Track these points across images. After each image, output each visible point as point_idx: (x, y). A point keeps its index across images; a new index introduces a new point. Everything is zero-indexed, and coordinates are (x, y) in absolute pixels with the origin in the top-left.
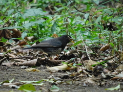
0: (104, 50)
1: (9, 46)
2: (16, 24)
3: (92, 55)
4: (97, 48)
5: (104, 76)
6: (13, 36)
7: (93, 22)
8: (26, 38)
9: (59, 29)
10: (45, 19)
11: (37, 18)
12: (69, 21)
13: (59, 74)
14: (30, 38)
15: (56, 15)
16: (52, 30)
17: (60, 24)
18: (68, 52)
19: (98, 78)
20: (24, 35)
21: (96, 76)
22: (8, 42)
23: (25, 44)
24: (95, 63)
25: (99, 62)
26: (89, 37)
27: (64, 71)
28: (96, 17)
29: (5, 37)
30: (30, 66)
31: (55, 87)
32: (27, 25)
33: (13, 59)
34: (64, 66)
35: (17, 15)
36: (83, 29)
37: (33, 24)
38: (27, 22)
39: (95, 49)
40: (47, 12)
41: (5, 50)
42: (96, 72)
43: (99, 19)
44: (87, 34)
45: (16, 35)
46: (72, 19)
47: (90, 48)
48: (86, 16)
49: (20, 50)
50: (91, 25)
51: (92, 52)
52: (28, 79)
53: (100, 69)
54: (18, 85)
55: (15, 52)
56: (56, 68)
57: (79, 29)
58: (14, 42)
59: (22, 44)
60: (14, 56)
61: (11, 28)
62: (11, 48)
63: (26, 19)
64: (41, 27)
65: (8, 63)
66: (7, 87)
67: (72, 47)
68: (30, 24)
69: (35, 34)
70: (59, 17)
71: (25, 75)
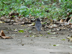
1: (15, 18)
2: (18, 11)
3: (42, 21)
4: (43, 18)
5: (46, 27)
7: (42, 10)
9: (31, 12)
11: (24, 9)
12: (34, 10)
13: (31, 27)
14: (22, 15)
15: (30, 8)
16: (29, 13)
17: (31, 11)
18: (34, 20)
19: (44, 28)
20: (20, 14)
21: (43, 27)
22: (15, 17)
23: (20, 17)
24: (43, 23)
25: (44, 23)
26: (41, 15)
27: (33, 26)
28: (43, 8)
29: (14, 15)
30: (22, 24)
31: (30, 31)
33: (16, 22)
34: (33, 24)
35: (18, 8)
36: (39, 12)
37: (23, 11)
41: (14, 19)
44: (40, 14)
45: (18, 14)
47: (41, 18)
48: (40, 8)
49: (19, 19)
50: (41, 11)
51: (42, 20)
52: (21, 28)
53: (44, 25)
54: (18, 30)
55: (17, 20)
56: (30, 25)
57: (37, 12)
60: (17, 21)
61: (16, 12)
62: (16, 19)
63: (21, 9)
64: (26, 12)
66: (15, 31)
67: (35, 18)
68: (22, 11)
69: (24, 14)
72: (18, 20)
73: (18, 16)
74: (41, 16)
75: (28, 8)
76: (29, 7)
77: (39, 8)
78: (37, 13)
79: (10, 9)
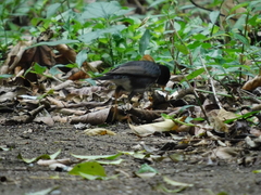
0: (252, 88)
1: (50, 80)
2: (65, 34)
3: (224, 100)
4: (235, 85)
5: (251, 143)
6: (58, 61)
7: (227, 30)
8: (85, 64)
9: (155, 46)
10: (127, 24)
11: (108, 21)
12: (177, 27)
13: (156, 140)
14: (93, 64)
15: (149, 16)
16: (142, 48)
17: (157, 34)
18: (175, 94)
19: (239, 147)
20: (80, 58)
21: (233, 143)
22: (47, 73)
23: (83, 76)
24: (232, 117)
25: (239, 115)
26: (218, 61)
27: (167, 134)
28: (235, 19)
29: (42, 64)
30: (94, 123)
31: (147, 167)
32: (88, 36)
33: (58, 109)
34: (166, 123)
35: (66, 15)
36: (207, 44)
37: (100, 34)
38: (87, 31)
39: (232, 86)
40: (131, 9)
41: (41, 91)
42: (234, 135)
43: (241, 23)
44: (215, 54)
45: (65, 58)
46: (184, 23)
47: (222, 84)
48: (213, 16)
49: (73, 90)
50: (223, 35)
51: (225, 93)
52: (91, 151)
53: (243, 129)
54: (68, 164)
55: (62, 95)
56: (149, 128)
57: (197, 44)
58: (60, 74)
59: (77, 78)
60: (60, 103)
61: (54, 43)
62: (53, 87)
63: (86, 25)
64: (118, 40)
65: (46, 118)
66: (46, 168)
67: (184, 83)
68: (94, 36)
69: (106, 56)
70: (155, 19)
71: (85, 142)
72: (67, 92)
73: (65, 70)
74: (219, 72)
75: (136, 19)
76: (138, 12)
77: (205, 18)
78: (193, 47)
79: (17, 21)
